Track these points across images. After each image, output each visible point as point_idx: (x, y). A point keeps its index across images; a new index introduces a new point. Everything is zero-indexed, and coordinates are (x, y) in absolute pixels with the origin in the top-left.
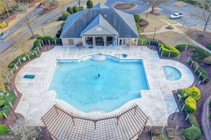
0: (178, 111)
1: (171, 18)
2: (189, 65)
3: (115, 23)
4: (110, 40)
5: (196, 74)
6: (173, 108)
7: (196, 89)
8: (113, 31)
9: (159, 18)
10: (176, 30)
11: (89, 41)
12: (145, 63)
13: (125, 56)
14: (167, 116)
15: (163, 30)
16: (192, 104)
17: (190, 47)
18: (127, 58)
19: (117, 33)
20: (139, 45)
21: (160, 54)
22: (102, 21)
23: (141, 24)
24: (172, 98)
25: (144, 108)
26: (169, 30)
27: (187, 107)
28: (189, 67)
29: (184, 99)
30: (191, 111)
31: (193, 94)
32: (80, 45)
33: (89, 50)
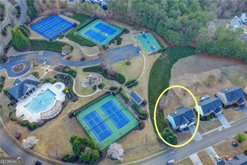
0: (66, 95)
1: (44, 65)
2: (61, 81)
3: (31, 83)
4: (34, 89)
5: (64, 83)
6: (65, 95)
7: (66, 88)
8: (33, 86)
9: (40, 67)
10: (50, 70)
11: (27, 94)
12: (50, 89)
13: (42, 91)
14: (64, 98)
15: (46, 73)
16: (67, 92)
17: (58, 75)
18: (44, 91)
19: (35, 86)
20: (43, 84)
21: (51, 83)
22: (28, 85)
23: (36, 75)
24: (63, 93)
25: (59, 100)
26: (47, 72)
27: (67, 93)
28: (62, 82)
29: (65, 92)
30: (68, 93)
31: (66, 89)
32: (25, 97)
33: (29, 97)
